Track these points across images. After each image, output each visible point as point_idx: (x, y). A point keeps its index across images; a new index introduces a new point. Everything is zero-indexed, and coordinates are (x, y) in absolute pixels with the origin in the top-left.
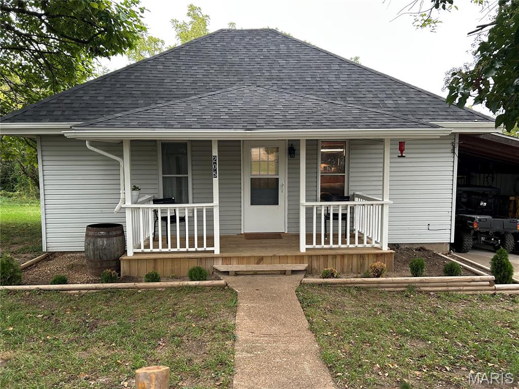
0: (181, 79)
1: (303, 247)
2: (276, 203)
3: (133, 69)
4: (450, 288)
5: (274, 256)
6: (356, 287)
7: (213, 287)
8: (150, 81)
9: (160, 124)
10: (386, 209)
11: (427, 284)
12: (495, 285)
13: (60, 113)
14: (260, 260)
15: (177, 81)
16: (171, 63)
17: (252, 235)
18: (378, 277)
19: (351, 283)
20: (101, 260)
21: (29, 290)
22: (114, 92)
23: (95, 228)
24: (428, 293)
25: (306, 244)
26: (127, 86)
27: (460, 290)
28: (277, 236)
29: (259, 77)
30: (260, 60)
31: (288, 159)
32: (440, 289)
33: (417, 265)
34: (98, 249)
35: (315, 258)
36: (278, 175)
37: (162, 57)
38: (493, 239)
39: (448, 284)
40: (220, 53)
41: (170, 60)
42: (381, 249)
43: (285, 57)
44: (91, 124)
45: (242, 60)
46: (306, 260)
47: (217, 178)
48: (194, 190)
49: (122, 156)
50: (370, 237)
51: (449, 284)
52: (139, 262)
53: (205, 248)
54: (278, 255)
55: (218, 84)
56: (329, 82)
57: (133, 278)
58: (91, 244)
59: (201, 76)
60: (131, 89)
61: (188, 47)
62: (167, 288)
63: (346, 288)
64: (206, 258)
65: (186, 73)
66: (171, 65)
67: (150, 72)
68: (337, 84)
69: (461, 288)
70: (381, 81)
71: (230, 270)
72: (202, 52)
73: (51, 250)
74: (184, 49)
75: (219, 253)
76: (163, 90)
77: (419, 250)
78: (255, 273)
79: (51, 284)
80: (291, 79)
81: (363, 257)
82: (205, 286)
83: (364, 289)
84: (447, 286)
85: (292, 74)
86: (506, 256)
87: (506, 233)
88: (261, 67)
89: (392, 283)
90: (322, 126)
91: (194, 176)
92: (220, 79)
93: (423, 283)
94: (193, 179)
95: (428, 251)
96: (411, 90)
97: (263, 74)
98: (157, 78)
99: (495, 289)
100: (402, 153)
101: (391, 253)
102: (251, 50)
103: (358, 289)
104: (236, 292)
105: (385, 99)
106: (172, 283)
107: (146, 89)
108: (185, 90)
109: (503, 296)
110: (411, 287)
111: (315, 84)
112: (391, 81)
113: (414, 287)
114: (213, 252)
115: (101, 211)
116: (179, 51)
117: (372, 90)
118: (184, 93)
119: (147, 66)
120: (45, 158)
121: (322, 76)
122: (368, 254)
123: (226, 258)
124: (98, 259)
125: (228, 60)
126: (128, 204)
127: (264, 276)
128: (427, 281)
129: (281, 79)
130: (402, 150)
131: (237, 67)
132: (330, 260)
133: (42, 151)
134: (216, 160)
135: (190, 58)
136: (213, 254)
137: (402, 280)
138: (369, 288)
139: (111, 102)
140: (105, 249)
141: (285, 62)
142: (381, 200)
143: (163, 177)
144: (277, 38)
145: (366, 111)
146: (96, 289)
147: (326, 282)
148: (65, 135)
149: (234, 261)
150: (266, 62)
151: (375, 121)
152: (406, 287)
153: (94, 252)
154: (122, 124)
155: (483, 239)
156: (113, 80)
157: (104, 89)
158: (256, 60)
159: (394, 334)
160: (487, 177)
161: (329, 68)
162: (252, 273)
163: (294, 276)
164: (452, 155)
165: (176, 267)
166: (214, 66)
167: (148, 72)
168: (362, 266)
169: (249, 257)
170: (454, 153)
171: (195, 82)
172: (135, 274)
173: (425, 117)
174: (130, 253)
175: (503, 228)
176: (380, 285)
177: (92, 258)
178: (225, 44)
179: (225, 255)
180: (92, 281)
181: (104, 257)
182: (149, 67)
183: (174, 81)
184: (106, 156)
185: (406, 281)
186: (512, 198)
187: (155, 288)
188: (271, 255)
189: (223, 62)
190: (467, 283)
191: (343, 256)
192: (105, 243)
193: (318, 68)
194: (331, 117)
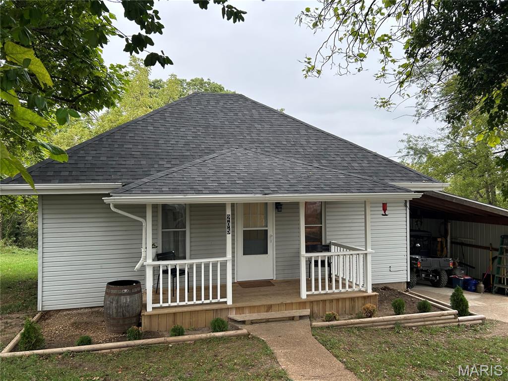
0: (173, 140)
1: (304, 294)
2: (266, 252)
3: (125, 129)
4: (427, 323)
5: (282, 303)
6: (356, 328)
7: (238, 337)
8: (145, 141)
9: (189, 189)
10: (369, 258)
11: (409, 321)
12: (459, 318)
13: (67, 173)
14: (269, 308)
15: (171, 142)
16: (159, 124)
17: (247, 283)
18: (370, 317)
19: (352, 324)
20: (124, 317)
21: (60, 354)
22: (114, 152)
23: (118, 287)
24: (410, 328)
25: (307, 291)
26: (125, 146)
27: (434, 324)
28: (268, 283)
29: (242, 140)
30: (238, 123)
31: (276, 213)
32: (419, 324)
33: (398, 304)
34: (121, 307)
35: (315, 303)
36: (267, 227)
37: (149, 118)
38: (431, 276)
39: (424, 319)
40: (200, 115)
41: (157, 121)
42: (366, 292)
43: (259, 122)
44: (127, 191)
45: (223, 123)
46: (308, 305)
47: (231, 235)
48: (192, 243)
49: (145, 217)
50: (351, 280)
51: (426, 319)
52: (160, 316)
53: (219, 299)
54: (285, 302)
55: (209, 146)
56: (302, 146)
57: (154, 333)
58: (114, 303)
59: (191, 138)
60: (129, 150)
61: (171, 109)
62: (195, 341)
63: (349, 328)
64: (221, 309)
65: (176, 135)
66: (160, 126)
67: (143, 133)
68: (309, 148)
69: (435, 322)
70: (344, 146)
71: (246, 319)
72: (185, 114)
73: (46, 309)
74: (167, 110)
75: (231, 304)
76: (160, 151)
77: (384, 289)
78: (268, 321)
79: (79, 346)
80: (270, 143)
81: (354, 300)
82: (230, 336)
83: (363, 328)
84: (424, 321)
85: (270, 138)
86: (462, 293)
87: (442, 270)
88: (241, 130)
89: (383, 322)
90: (323, 191)
91: (192, 230)
92: (209, 141)
93: (406, 320)
94: (191, 233)
95: (394, 290)
96: (369, 154)
97: (245, 137)
98: (151, 139)
99: (459, 321)
100: (385, 212)
101: (376, 295)
102: (229, 114)
103: (359, 329)
104: (263, 341)
105: (351, 162)
106: (200, 335)
107: (144, 150)
108: (180, 151)
109: (466, 327)
110: (397, 325)
111: (291, 148)
112: (351, 146)
113: (401, 323)
114: (226, 302)
115: (101, 266)
116: (163, 112)
117: (339, 153)
118: (181, 154)
119: (138, 127)
120: (45, 216)
121: (295, 140)
122: (358, 298)
123: (239, 308)
124: (121, 317)
125: (210, 123)
126: (150, 261)
127: (276, 322)
128: (409, 318)
129: (262, 143)
130: (385, 210)
131: (220, 129)
132: (328, 304)
133: (42, 209)
134: (229, 219)
135: (175, 120)
136: (226, 305)
137: (390, 318)
138: (366, 327)
139: (114, 163)
140: (128, 306)
141: (260, 126)
142: (364, 249)
143: (162, 232)
144: (247, 103)
145: (349, 176)
146: (127, 346)
147: (332, 325)
148: (105, 201)
149: (247, 311)
150: (244, 126)
151: (362, 186)
152: (394, 324)
153: (117, 310)
154: (156, 190)
155: (423, 275)
156: (109, 140)
157: (103, 149)
158: (235, 123)
159: (411, 367)
160: (417, 222)
161: (299, 133)
162: (265, 321)
163: (302, 321)
164: (405, 208)
165: (194, 320)
166: (200, 129)
167: (140, 133)
168: (353, 308)
169: (259, 306)
170: (406, 206)
171: (186, 144)
172: (155, 328)
173: (386, 178)
174: (149, 309)
175: (440, 266)
176: (374, 324)
177: (115, 315)
178: (203, 107)
179: (239, 305)
180: (114, 338)
181: (127, 314)
182: (140, 127)
183: (168, 142)
184: (129, 217)
185: (394, 319)
186: (439, 240)
187: (184, 341)
188: (279, 303)
189: (205, 125)
190: (439, 318)
191: (338, 300)
192: (128, 300)
193: (289, 132)
194: (326, 181)
